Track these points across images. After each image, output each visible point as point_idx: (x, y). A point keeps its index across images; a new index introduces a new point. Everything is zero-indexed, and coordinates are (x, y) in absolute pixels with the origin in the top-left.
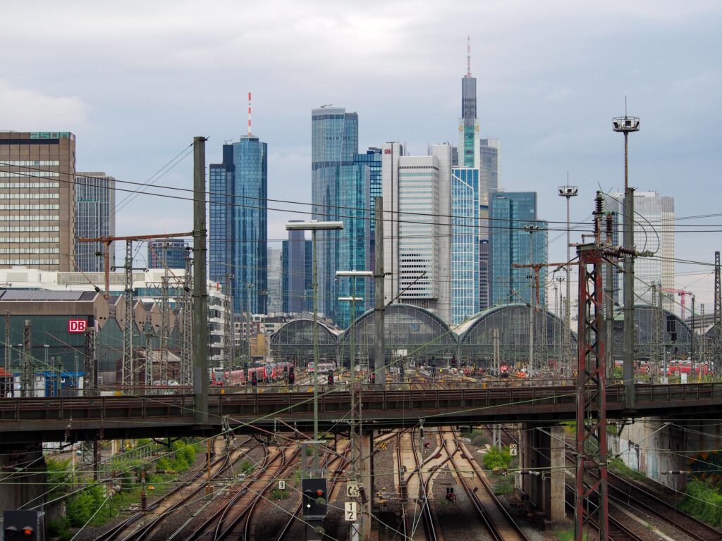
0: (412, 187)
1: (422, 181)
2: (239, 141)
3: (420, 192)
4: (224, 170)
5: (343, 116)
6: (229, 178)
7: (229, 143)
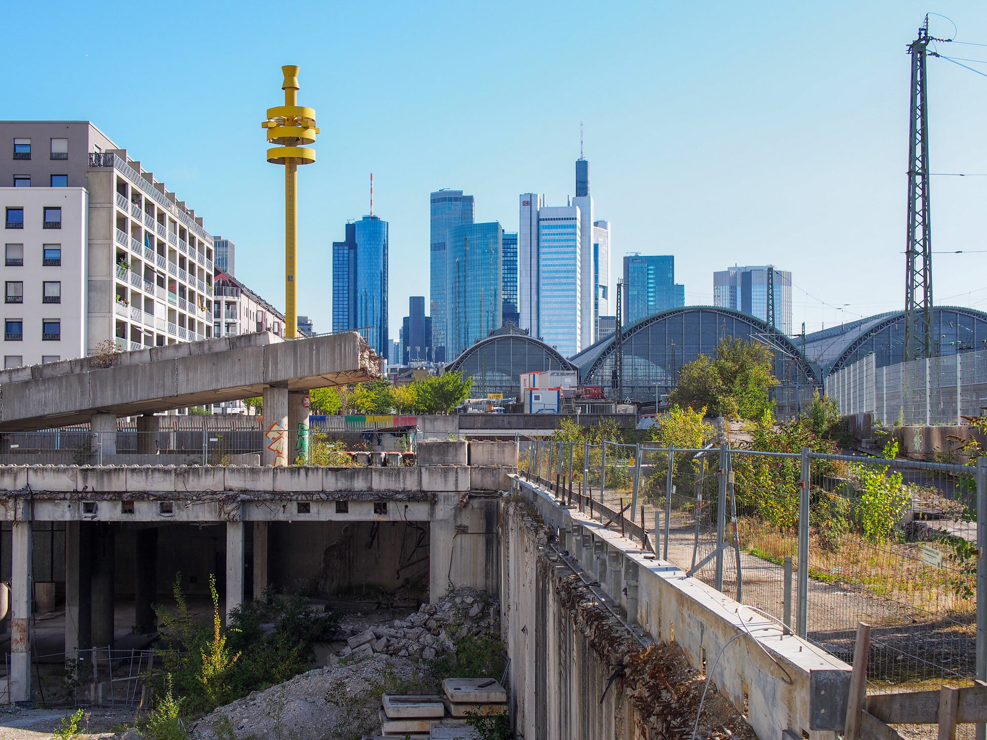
0: (554, 241)
1: (565, 234)
2: (362, 219)
3: (562, 247)
4: (346, 248)
5: (460, 198)
6: (352, 255)
7: (351, 223)
